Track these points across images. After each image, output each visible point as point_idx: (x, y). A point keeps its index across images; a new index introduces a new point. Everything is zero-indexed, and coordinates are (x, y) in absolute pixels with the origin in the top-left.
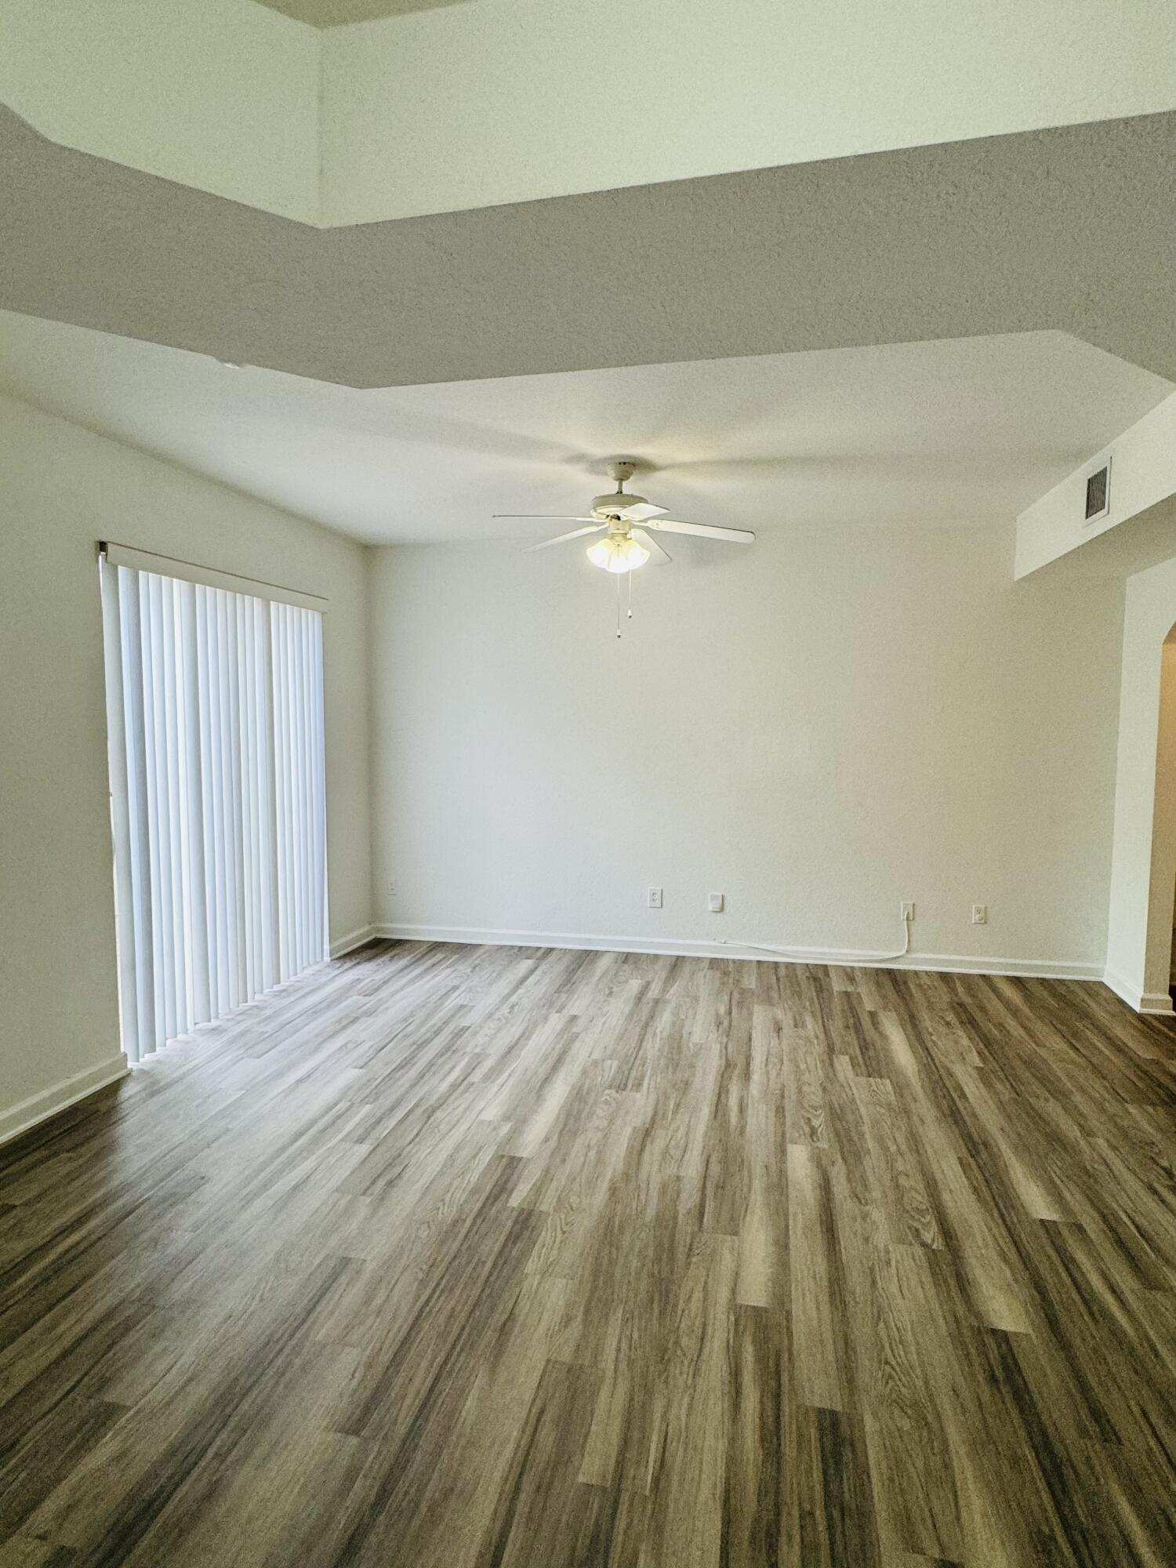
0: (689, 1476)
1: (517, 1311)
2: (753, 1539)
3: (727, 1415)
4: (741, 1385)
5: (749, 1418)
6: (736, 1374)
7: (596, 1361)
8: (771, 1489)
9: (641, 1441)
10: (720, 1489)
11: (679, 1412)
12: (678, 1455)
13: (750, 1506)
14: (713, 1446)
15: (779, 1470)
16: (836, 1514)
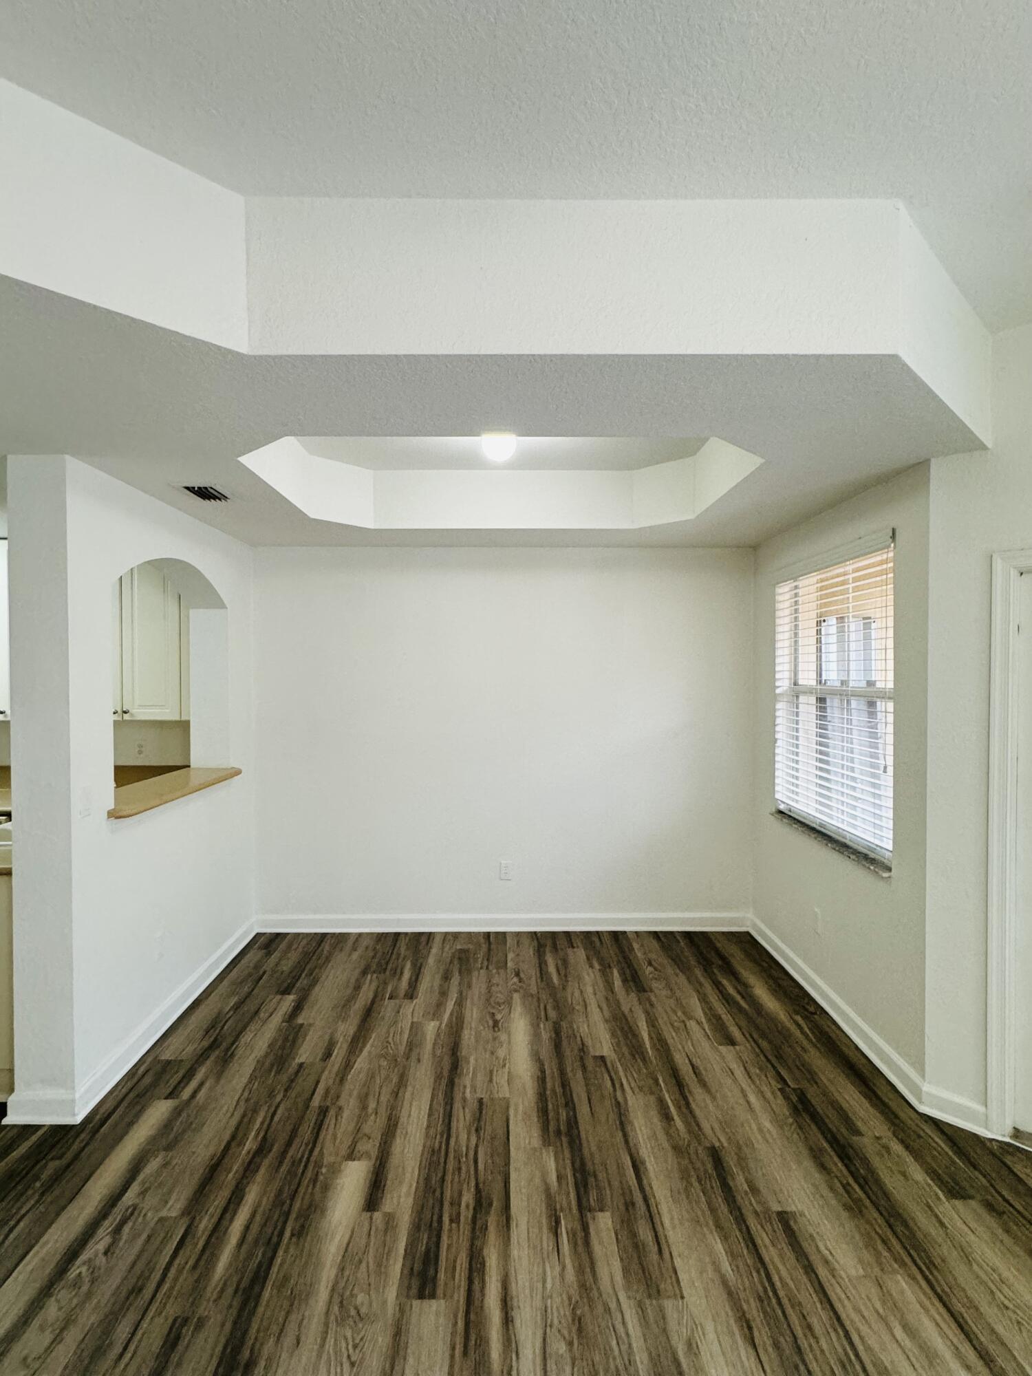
0: (536, 1230)
1: (751, 1351)
2: (490, 1205)
3: (512, 1279)
4: (502, 1309)
5: (494, 1279)
6: (507, 1320)
7: (640, 1305)
8: (478, 1231)
9: (576, 1244)
10: (513, 1225)
11: (552, 1272)
12: (547, 1241)
13: (492, 1221)
14: (521, 1252)
15: (472, 1245)
16: (435, 1224)
